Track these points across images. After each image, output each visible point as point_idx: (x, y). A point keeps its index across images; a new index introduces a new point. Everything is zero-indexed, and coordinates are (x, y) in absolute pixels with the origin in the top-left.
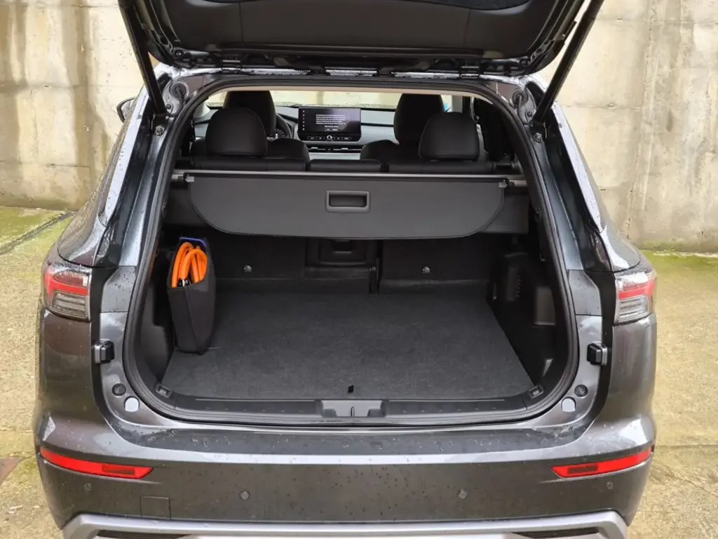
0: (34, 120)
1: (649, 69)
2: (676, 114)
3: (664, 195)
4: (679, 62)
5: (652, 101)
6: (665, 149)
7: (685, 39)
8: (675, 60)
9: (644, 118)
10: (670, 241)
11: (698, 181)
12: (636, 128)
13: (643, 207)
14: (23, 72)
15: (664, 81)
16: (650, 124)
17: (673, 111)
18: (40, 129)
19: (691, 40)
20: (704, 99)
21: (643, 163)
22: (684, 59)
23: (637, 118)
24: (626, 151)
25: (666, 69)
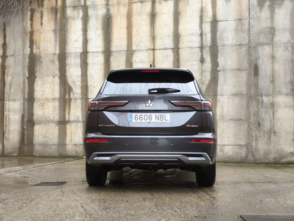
0: (71, 132)
1: (251, 109)
2: (261, 122)
3: (260, 147)
4: (260, 107)
5: (253, 118)
6: (259, 133)
7: (260, 100)
8: (258, 106)
9: (251, 123)
10: (264, 161)
11: (270, 142)
12: (249, 126)
13: (254, 151)
14: (69, 118)
15: (256, 112)
16: (253, 125)
17: (259, 121)
18: (73, 134)
19: (262, 100)
20: (269, 117)
21: (252, 137)
22: (261, 106)
23: (249, 123)
24: (247, 133)
25: (256, 108)
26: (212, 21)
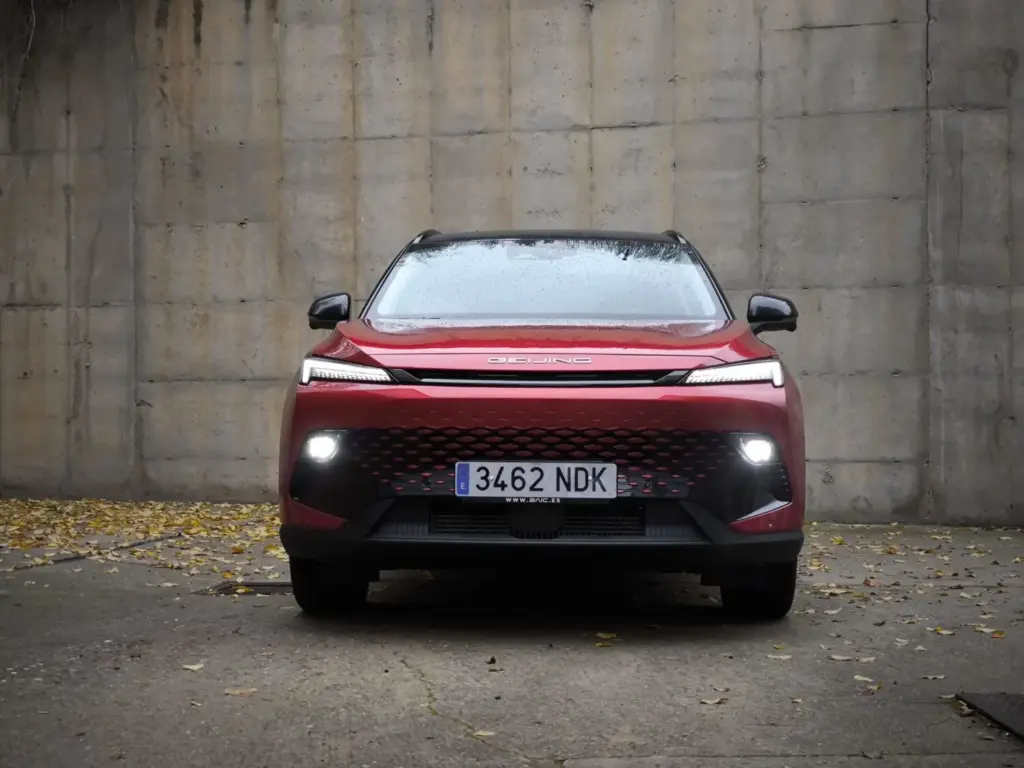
1: (932, 334)
3: (964, 465)
4: (963, 327)
5: (939, 367)
6: (959, 417)
7: (966, 303)
9: (932, 383)
10: (975, 516)
11: (1000, 449)
15: (948, 346)
16: (939, 390)
19: (973, 303)
20: (994, 362)
22: (968, 323)
23: (925, 386)
24: (917, 419)
25: (949, 332)
26: (797, 27)
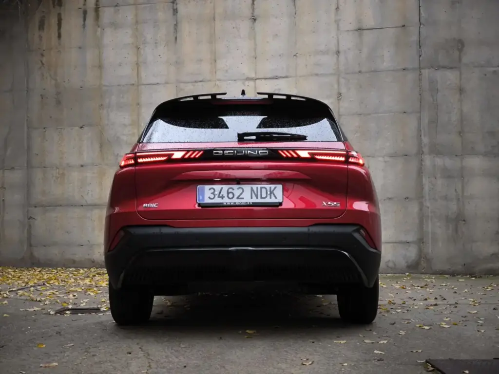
26: (356, 29)
